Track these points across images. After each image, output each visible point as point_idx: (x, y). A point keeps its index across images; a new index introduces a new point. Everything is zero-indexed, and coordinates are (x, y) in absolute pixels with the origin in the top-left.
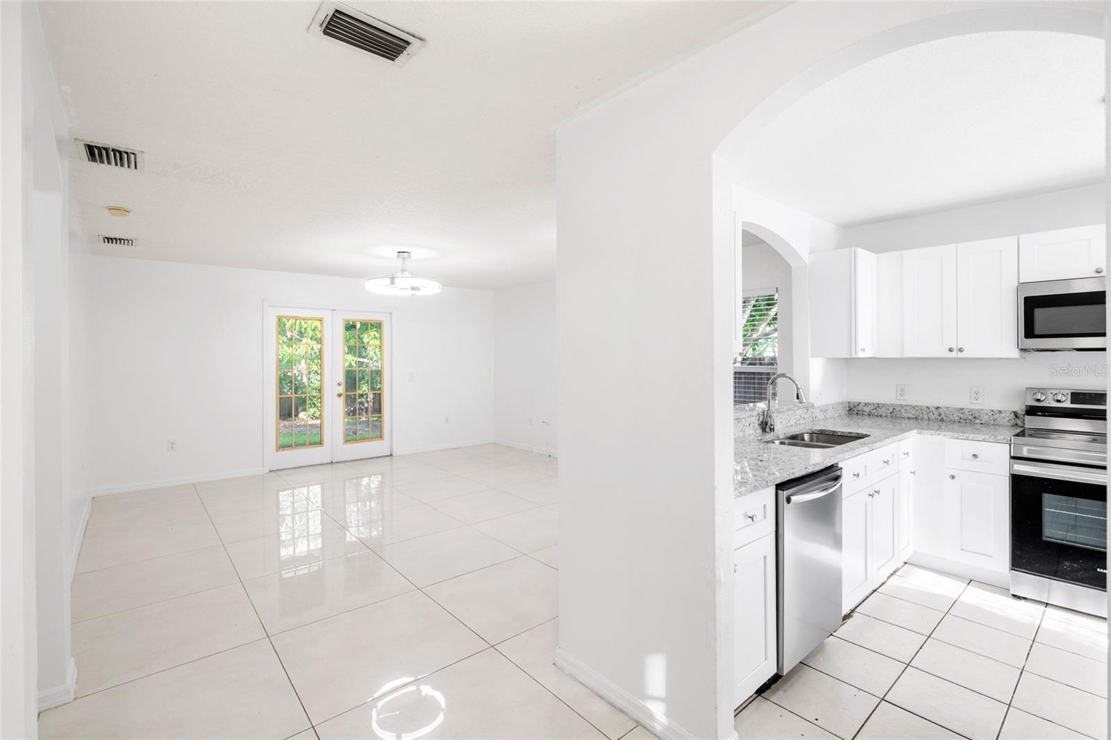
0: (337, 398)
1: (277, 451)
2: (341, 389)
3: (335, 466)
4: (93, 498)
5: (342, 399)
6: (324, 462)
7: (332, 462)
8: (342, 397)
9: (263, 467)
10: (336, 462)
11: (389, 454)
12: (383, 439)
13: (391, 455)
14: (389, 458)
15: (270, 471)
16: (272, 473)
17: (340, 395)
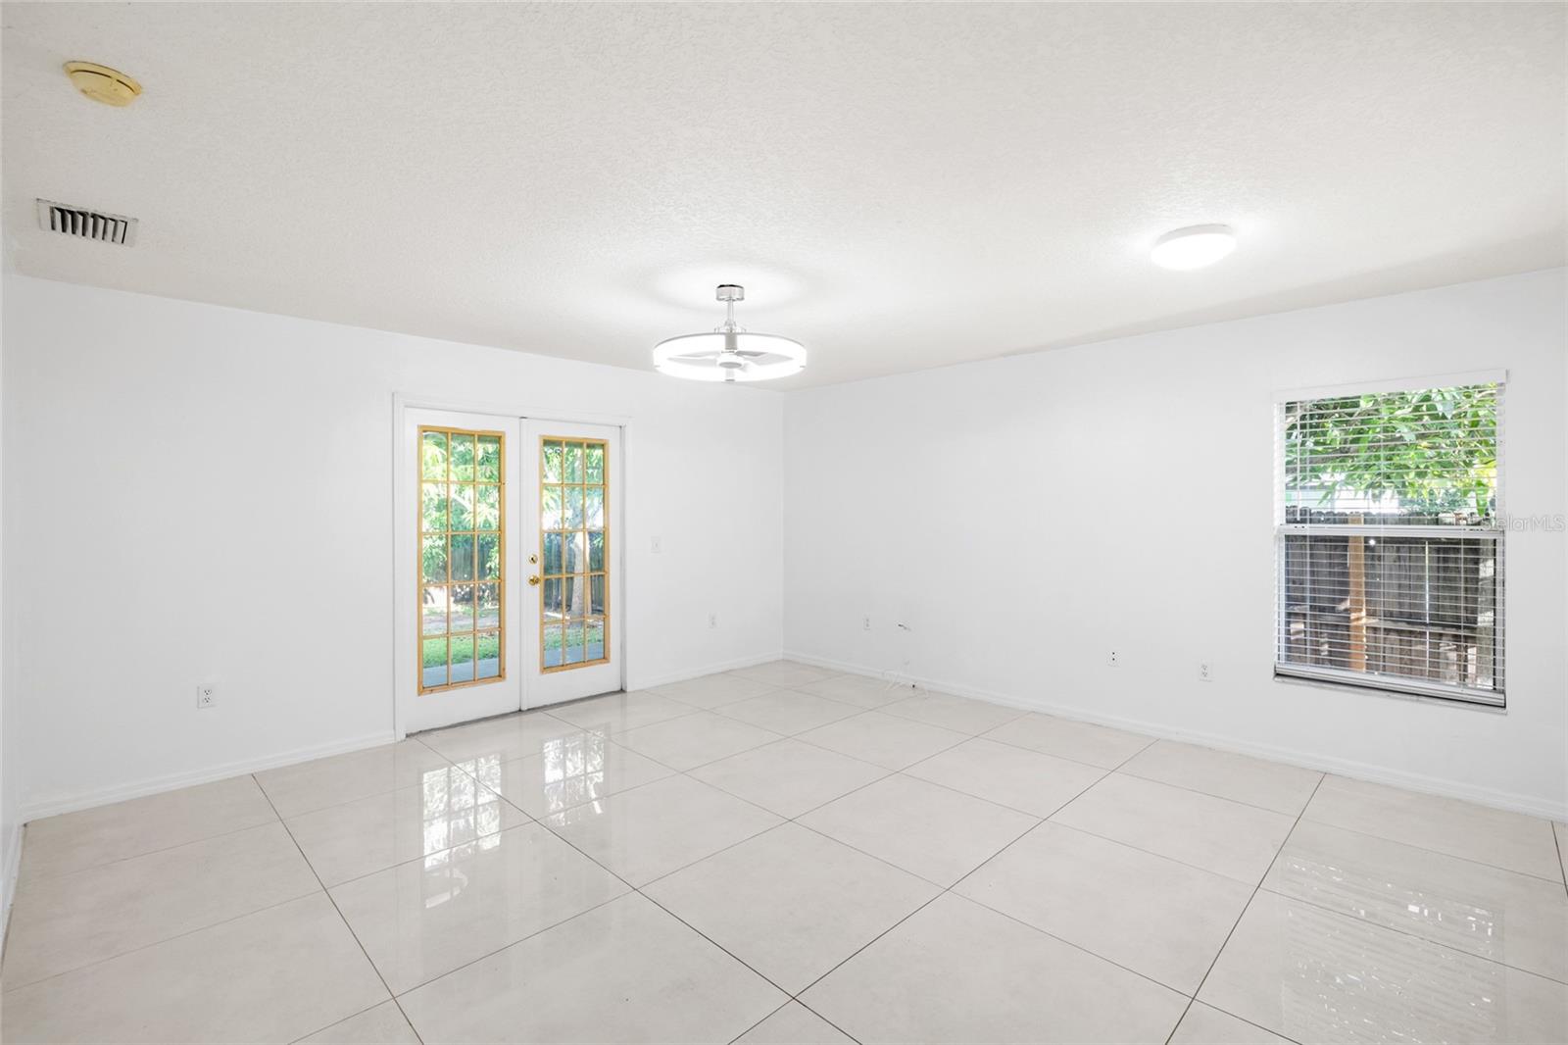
0: (527, 586)
1: (419, 695)
2: (536, 570)
3: (525, 718)
4: (25, 825)
5: (538, 589)
6: (508, 711)
7: (520, 710)
8: (538, 586)
9: (394, 728)
10: (529, 710)
11: (618, 688)
12: (608, 662)
13: (622, 691)
14: (619, 696)
15: (407, 736)
16: (413, 741)
17: (534, 581)
